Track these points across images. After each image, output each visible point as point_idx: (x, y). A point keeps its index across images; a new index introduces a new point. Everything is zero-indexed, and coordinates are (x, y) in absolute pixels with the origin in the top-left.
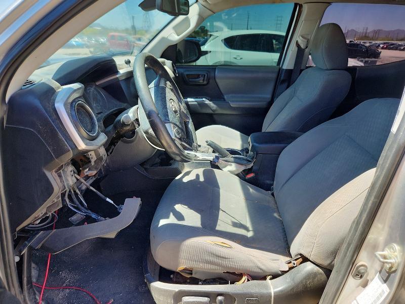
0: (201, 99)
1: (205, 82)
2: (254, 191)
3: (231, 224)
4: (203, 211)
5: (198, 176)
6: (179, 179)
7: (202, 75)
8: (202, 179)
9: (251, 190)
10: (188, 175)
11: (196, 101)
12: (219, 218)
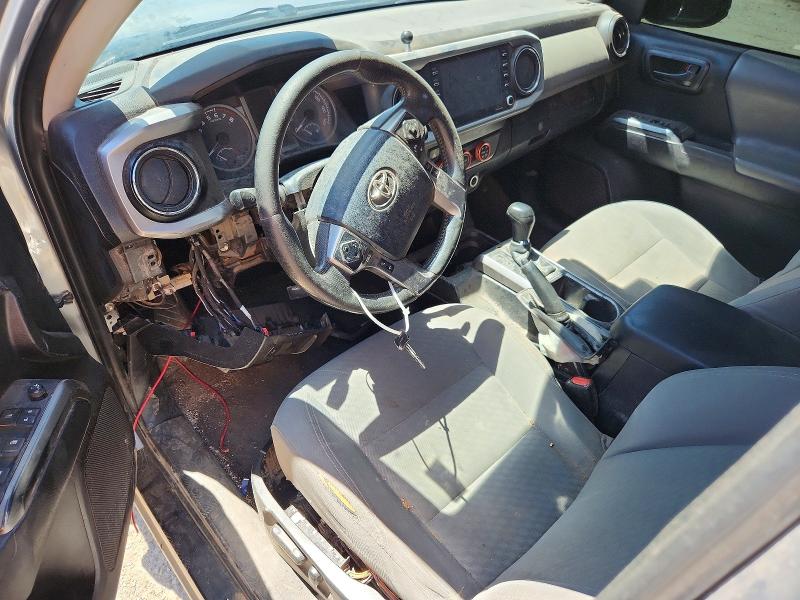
0: (660, 130)
1: (696, 87)
2: (563, 422)
3: (430, 462)
4: (397, 406)
5: (467, 327)
6: (428, 315)
7: (694, 65)
8: (470, 338)
9: (559, 416)
10: (450, 315)
11: (644, 131)
12: (418, 439)
